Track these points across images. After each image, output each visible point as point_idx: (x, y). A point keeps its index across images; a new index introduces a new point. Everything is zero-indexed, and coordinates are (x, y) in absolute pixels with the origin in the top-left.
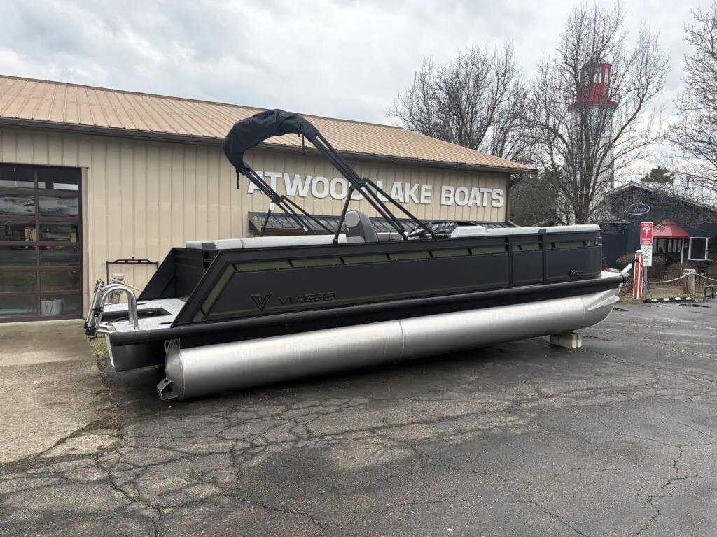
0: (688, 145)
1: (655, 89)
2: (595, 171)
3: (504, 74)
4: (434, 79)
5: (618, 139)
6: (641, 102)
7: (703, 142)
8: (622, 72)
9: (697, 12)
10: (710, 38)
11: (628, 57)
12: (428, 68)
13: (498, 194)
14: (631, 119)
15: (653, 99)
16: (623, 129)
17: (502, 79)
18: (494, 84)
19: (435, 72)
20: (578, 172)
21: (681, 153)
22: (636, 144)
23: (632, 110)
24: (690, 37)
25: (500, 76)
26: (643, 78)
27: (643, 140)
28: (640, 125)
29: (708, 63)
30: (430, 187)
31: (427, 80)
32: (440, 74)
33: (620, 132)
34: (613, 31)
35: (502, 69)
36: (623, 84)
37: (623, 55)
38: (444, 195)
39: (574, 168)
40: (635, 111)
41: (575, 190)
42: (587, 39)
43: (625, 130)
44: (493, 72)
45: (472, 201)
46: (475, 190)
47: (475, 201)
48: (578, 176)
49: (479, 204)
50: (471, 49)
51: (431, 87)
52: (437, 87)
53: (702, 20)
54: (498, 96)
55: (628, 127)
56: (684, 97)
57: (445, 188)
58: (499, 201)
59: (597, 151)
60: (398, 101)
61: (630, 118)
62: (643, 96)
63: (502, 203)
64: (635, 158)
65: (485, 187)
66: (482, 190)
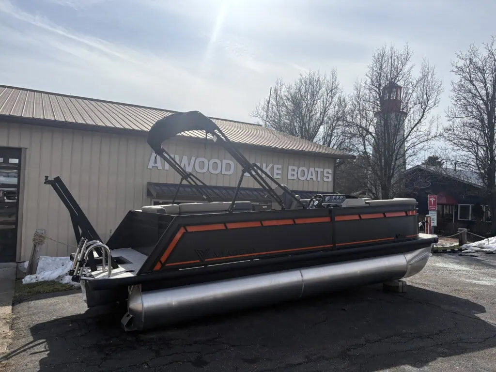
0: (456, 141)
1: (433, 104)
2: (394, 159)
3: (331, 91)
4: (284, 92)
5: (409, 137)
6: (424, 112)
7: (466, 139)
8: (410, 91)
9: (459, 53)
10: (468, 71)
11: (415, 82)
12: (279, 85)
13: (328, 173)
14: (418, 123)
15: (432, 110)
16: (412, 129)
17: (330, 94)
18: (325, 97)
19: (284, 89)
20: (383, 158)
21: (451, 147)
22: (421, 140)
23: (418, 117)
24: (455, 70)
25: (329, 92)
26: (425, 97)
27: (426, 137)
28: (424, 127)
29: (467, 87)
30: (280, 166)
31: (279, 93)
32: (288, 90)
33: (410, 132)
34: (403, 64)
35: (330, 87)
36: (411, 100)
37: (411, 80)
38: (290, 172)
39: (380, 155)
40: (420, 118)
41: (381, 171)
42: (387, 69)
43: (413, 131)
44: (324, 89)
45: (309, 177)
46: (312, 169)
47: (312, 177)
48: (383, 161)
49: (315, 179)
50: (309, 74)
51: (281, 98)
52: (285, 98)
53: (463, 59)
54: (327, 105)
55: (415, 129)
56: (452, 109)
57: (290, 168)
58: (328, 178)
59: (395, 144)
60: (259, 107)
61: (416, 123)
62: (425, 108)
63: (330, 179)
64: (421, 149)
65: (319, 167)
66: (317, 169)
